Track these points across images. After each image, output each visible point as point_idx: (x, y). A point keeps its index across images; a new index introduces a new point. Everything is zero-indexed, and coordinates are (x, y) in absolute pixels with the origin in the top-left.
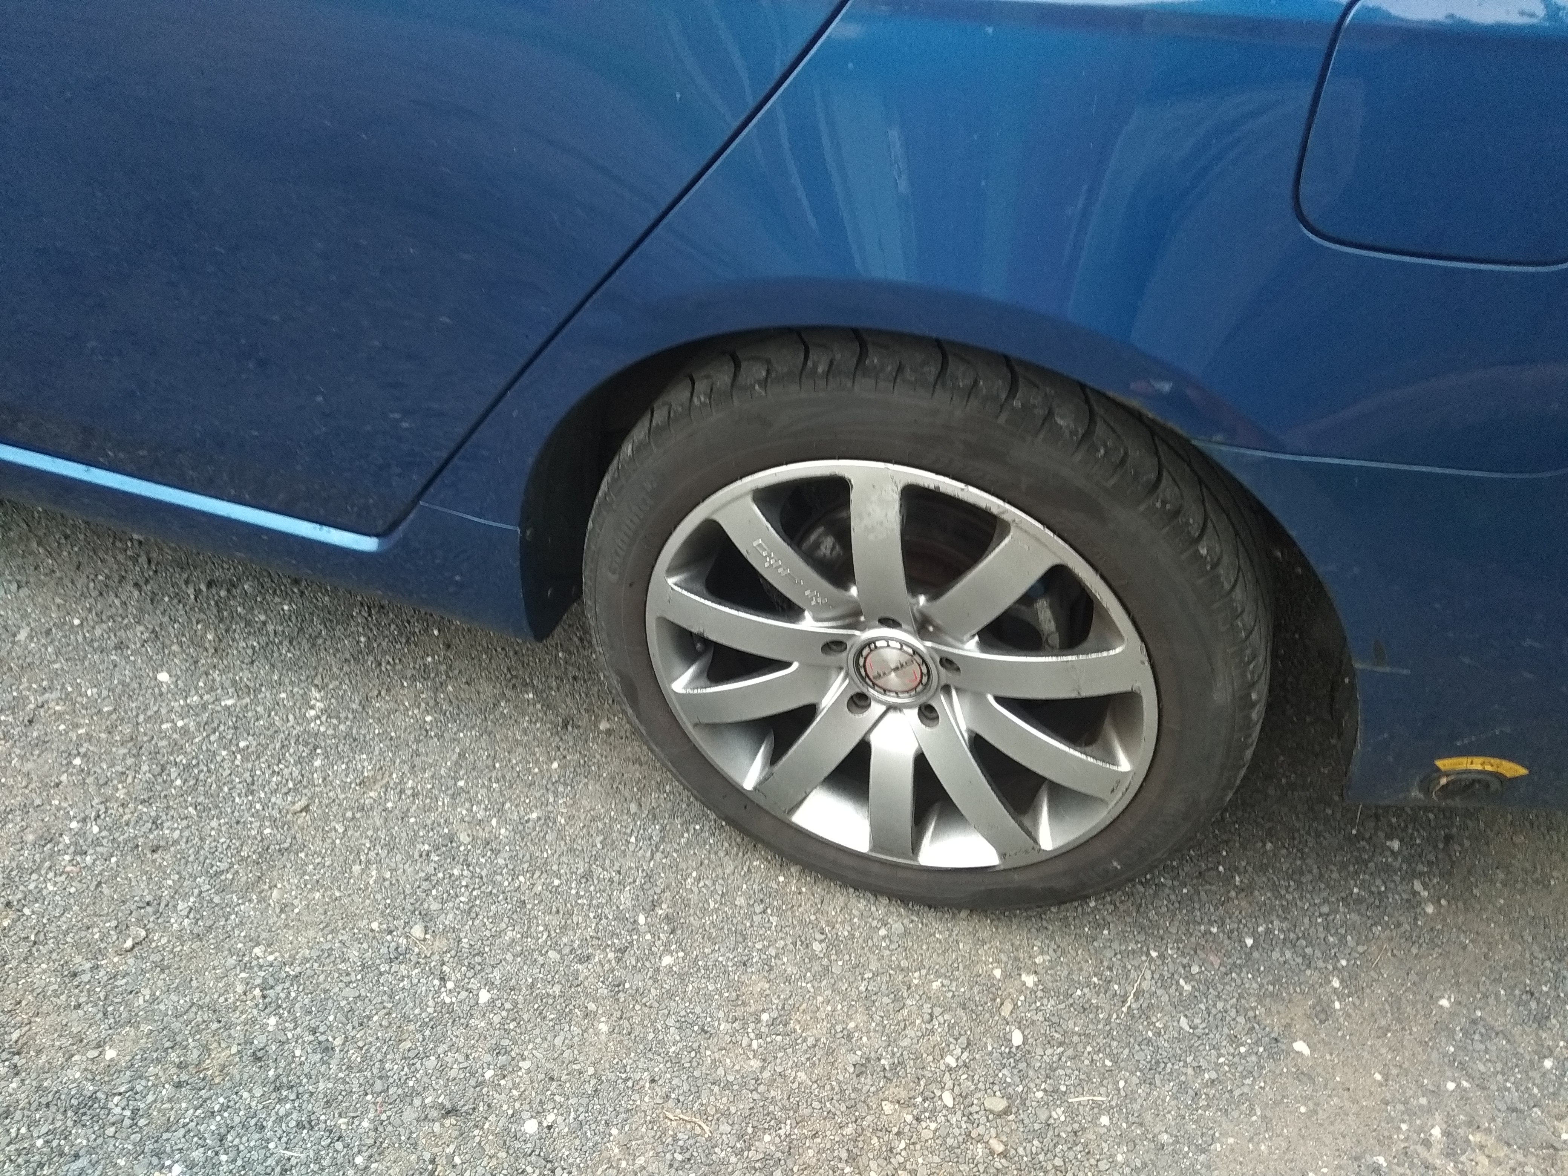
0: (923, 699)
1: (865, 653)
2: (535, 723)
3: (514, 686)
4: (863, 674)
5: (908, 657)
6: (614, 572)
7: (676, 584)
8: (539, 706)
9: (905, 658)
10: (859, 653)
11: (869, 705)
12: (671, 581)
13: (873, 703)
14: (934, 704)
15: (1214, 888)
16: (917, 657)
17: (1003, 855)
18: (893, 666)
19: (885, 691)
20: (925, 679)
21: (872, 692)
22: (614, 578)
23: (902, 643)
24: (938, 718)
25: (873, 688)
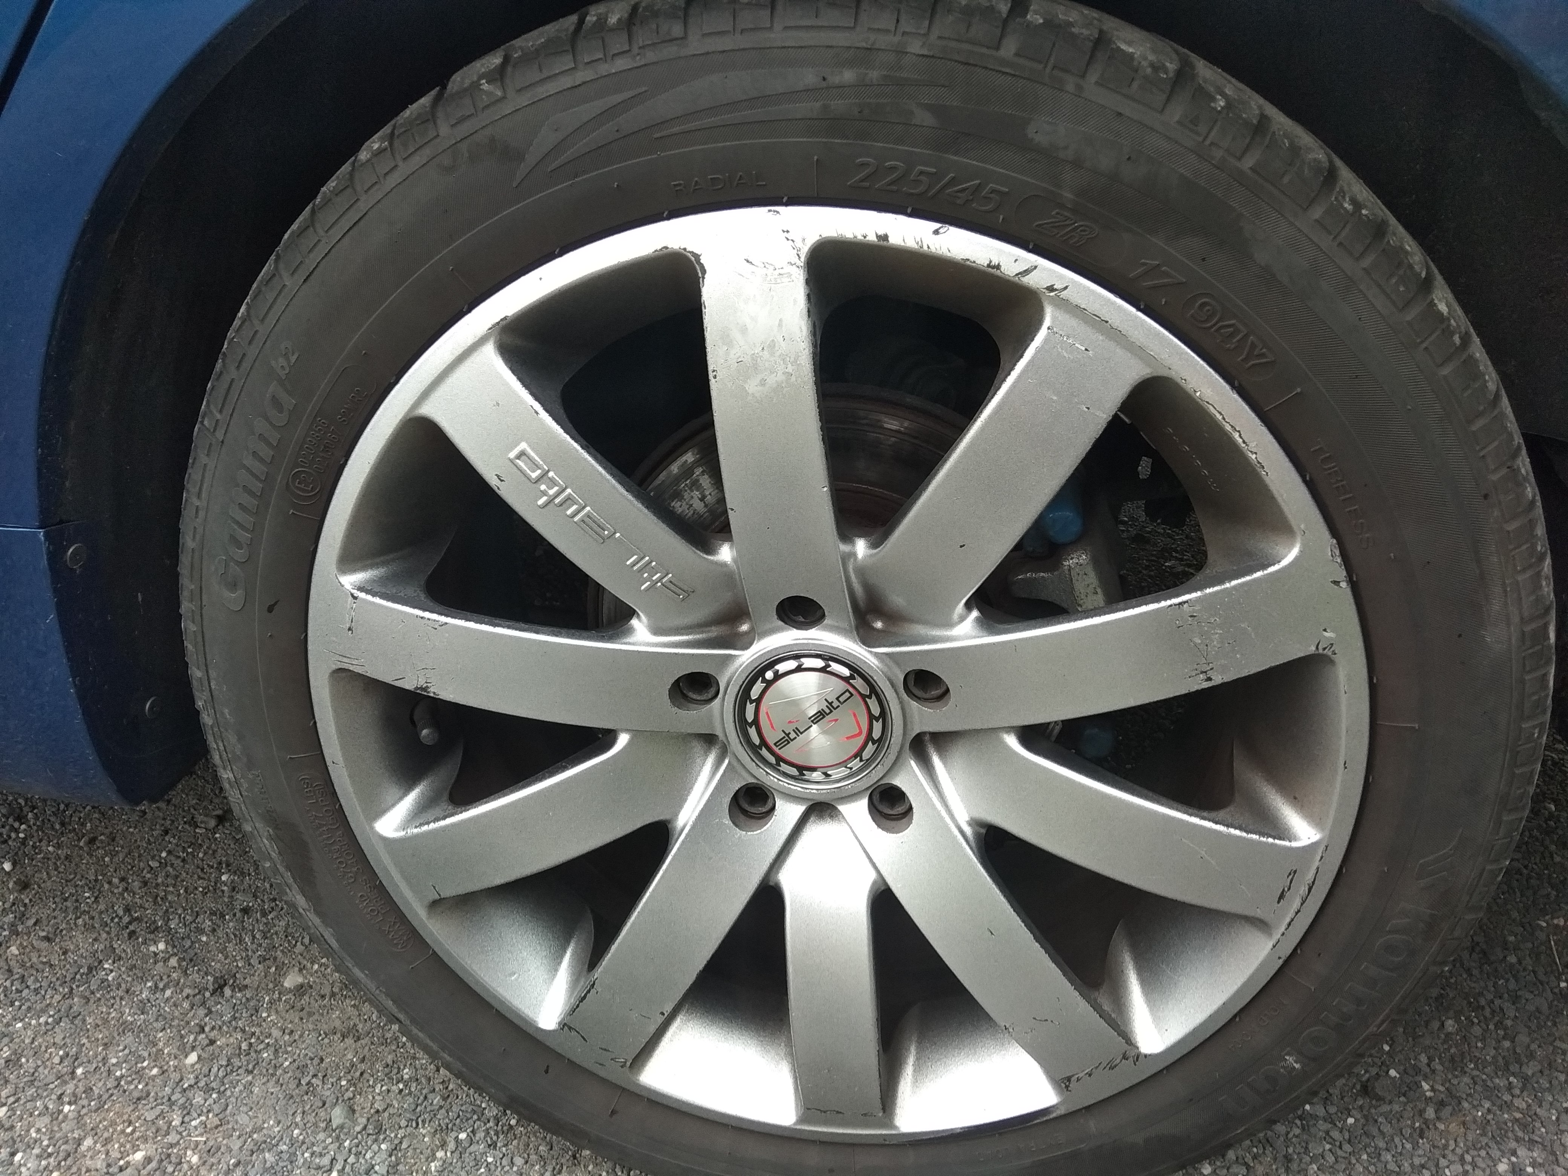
0: (874, 776)
1: (755, 693)
2: (163, 990)
3: (132, 934)
4: (757, 741)
5: (842, 686)
6: (233, 586)
7: (361, 589)
8: (173, 962)
9: (836, 687)
10: (744, 696)
11: (773, 808)
12: (349, 581)
13: (780, 803)
14: (899, 781)
15: (1396, 1107)
16: (858, 682)
17: (1063, 1083)
18: (812, 712)
19: (801, 769)
20: (877, 727)
21: (772, 779)
22: (233, 598)
23: (829, 657)
24: (910, 808)
25: (775, 768)
